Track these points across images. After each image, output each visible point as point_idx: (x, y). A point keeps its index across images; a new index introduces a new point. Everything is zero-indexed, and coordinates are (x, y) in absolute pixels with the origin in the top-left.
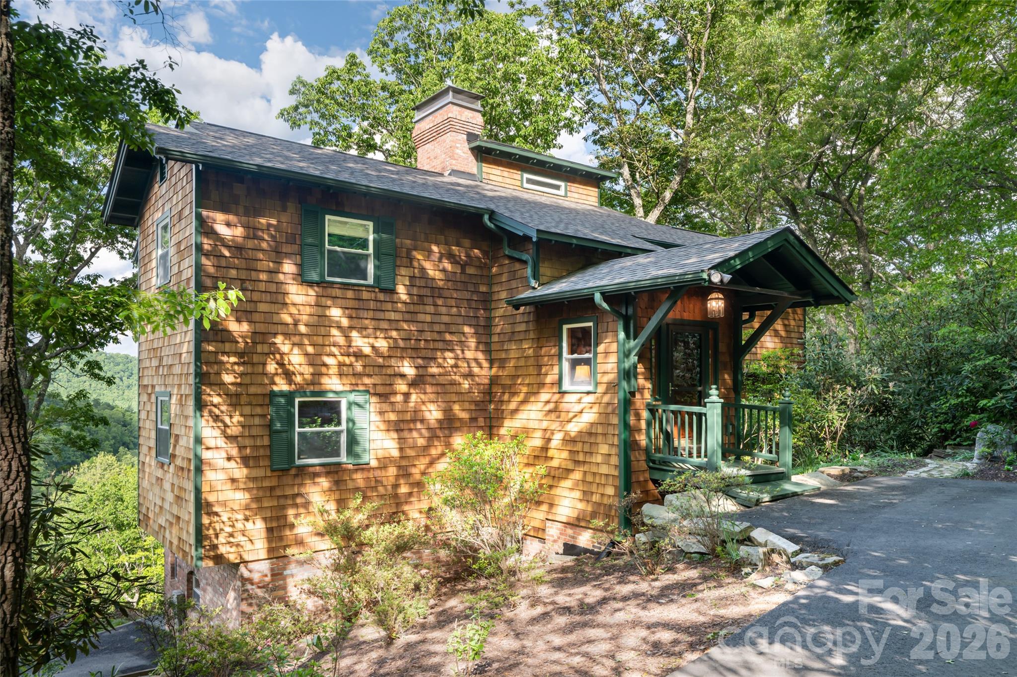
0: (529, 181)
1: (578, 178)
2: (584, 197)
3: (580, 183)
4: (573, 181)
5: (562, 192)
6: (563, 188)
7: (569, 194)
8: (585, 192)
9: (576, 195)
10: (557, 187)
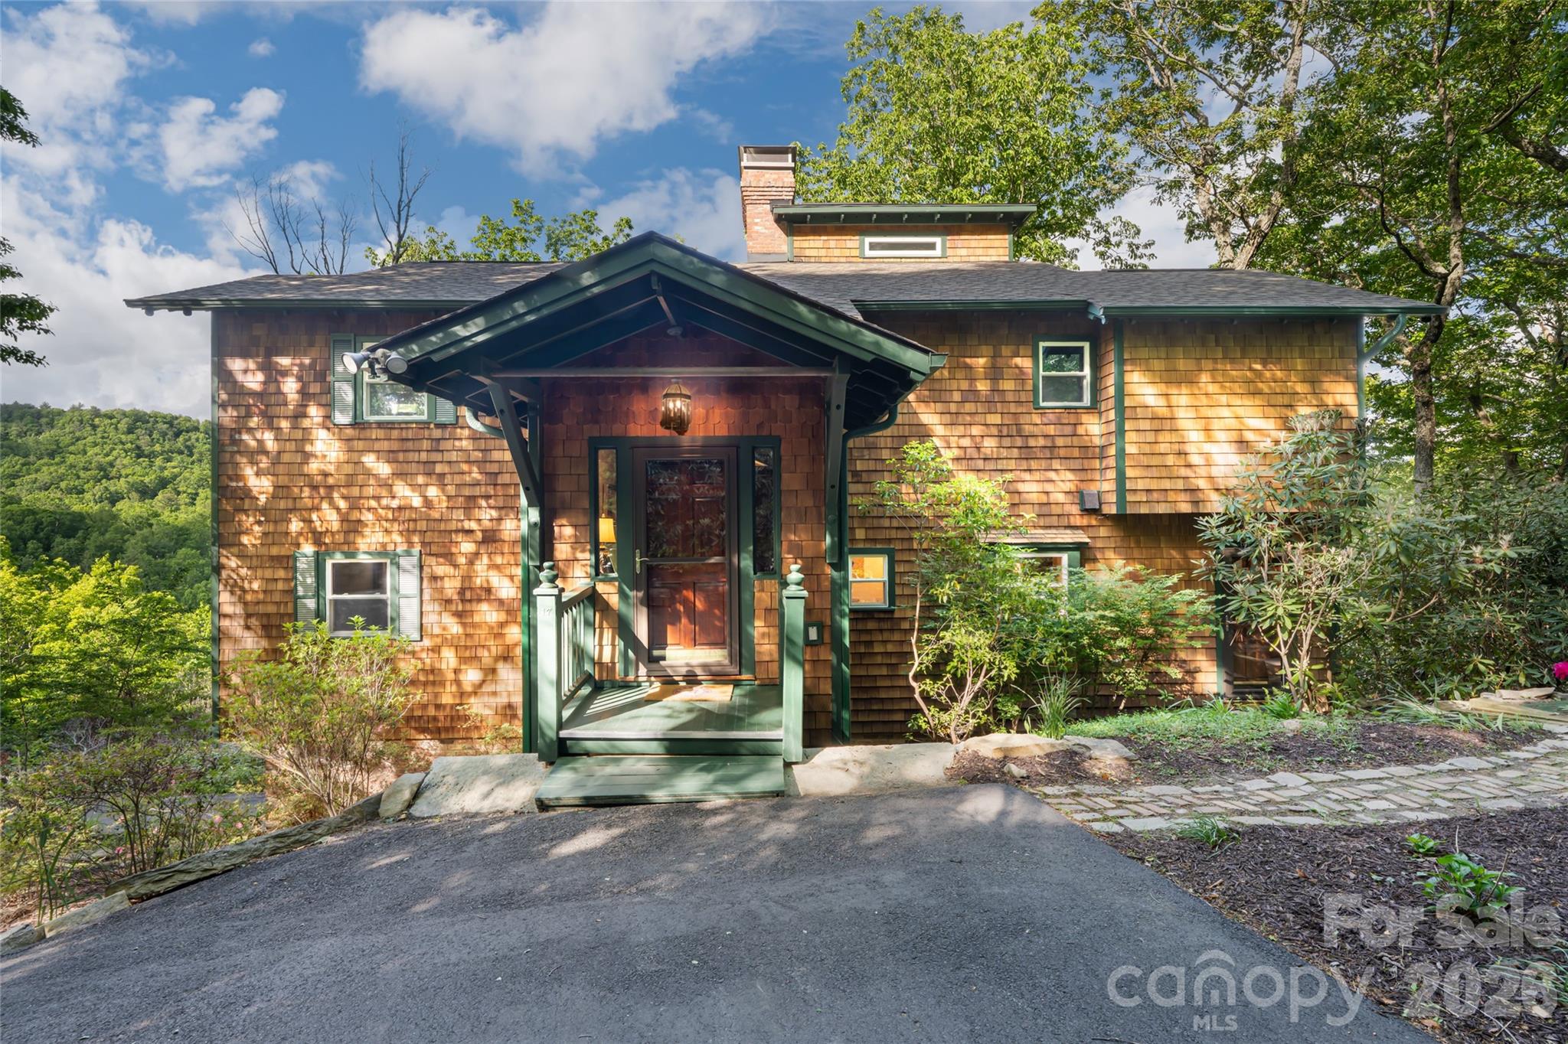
0: (873, 246)
1: (970, 226)
2: (980, 252)
3: (973, 233)
4: (959, 232)
5: (938, 252)
6: (939, 246)
7: (949, 252)
8: (982, 244)
9: (964, 252)
10: (931, 246)
